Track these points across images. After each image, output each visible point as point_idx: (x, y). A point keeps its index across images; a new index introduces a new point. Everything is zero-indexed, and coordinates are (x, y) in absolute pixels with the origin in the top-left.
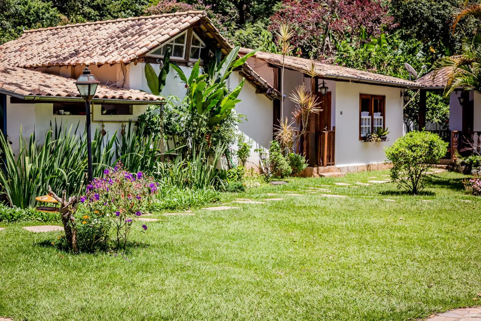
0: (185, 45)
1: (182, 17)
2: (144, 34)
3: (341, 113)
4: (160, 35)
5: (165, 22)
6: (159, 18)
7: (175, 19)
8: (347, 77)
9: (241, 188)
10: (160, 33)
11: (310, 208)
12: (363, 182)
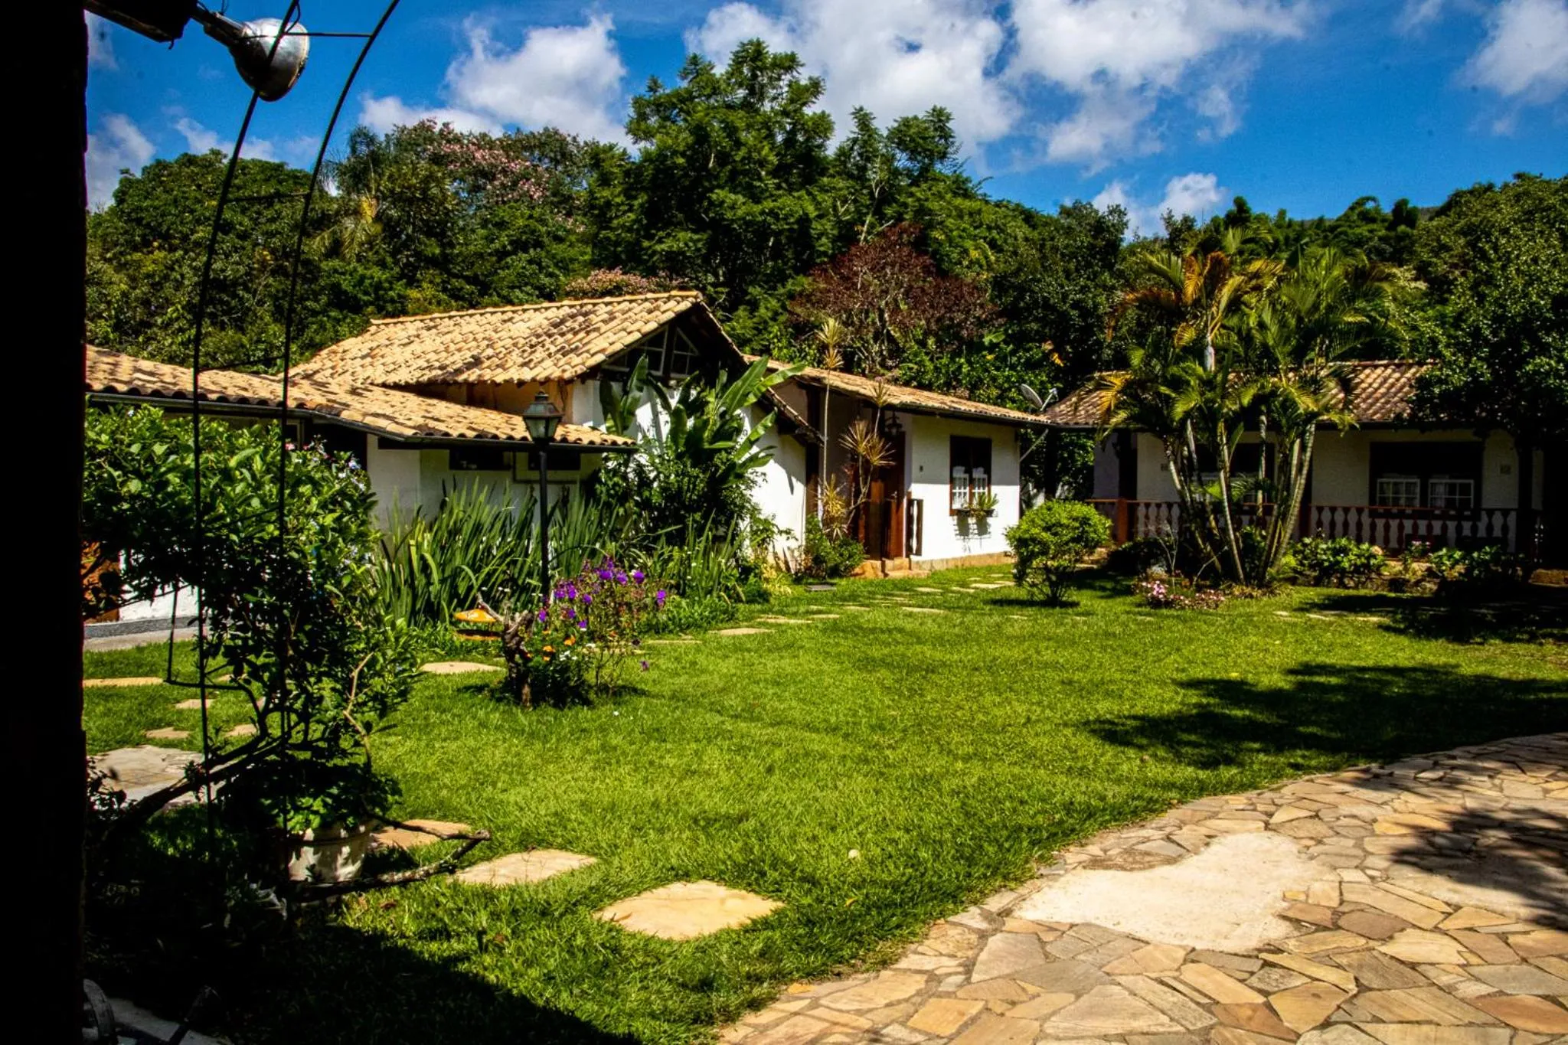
0: (663, 351)
1: (659, 302)
2: (595, 330)
3: (921, 468)
4: (624, 333)
5: (630, 310)
6: (619, 303)
7: (647, 305)
8: (933, 408)
9: (762, 596)
10: (624, 330)
11: (890, 631)
12: (962, 586)
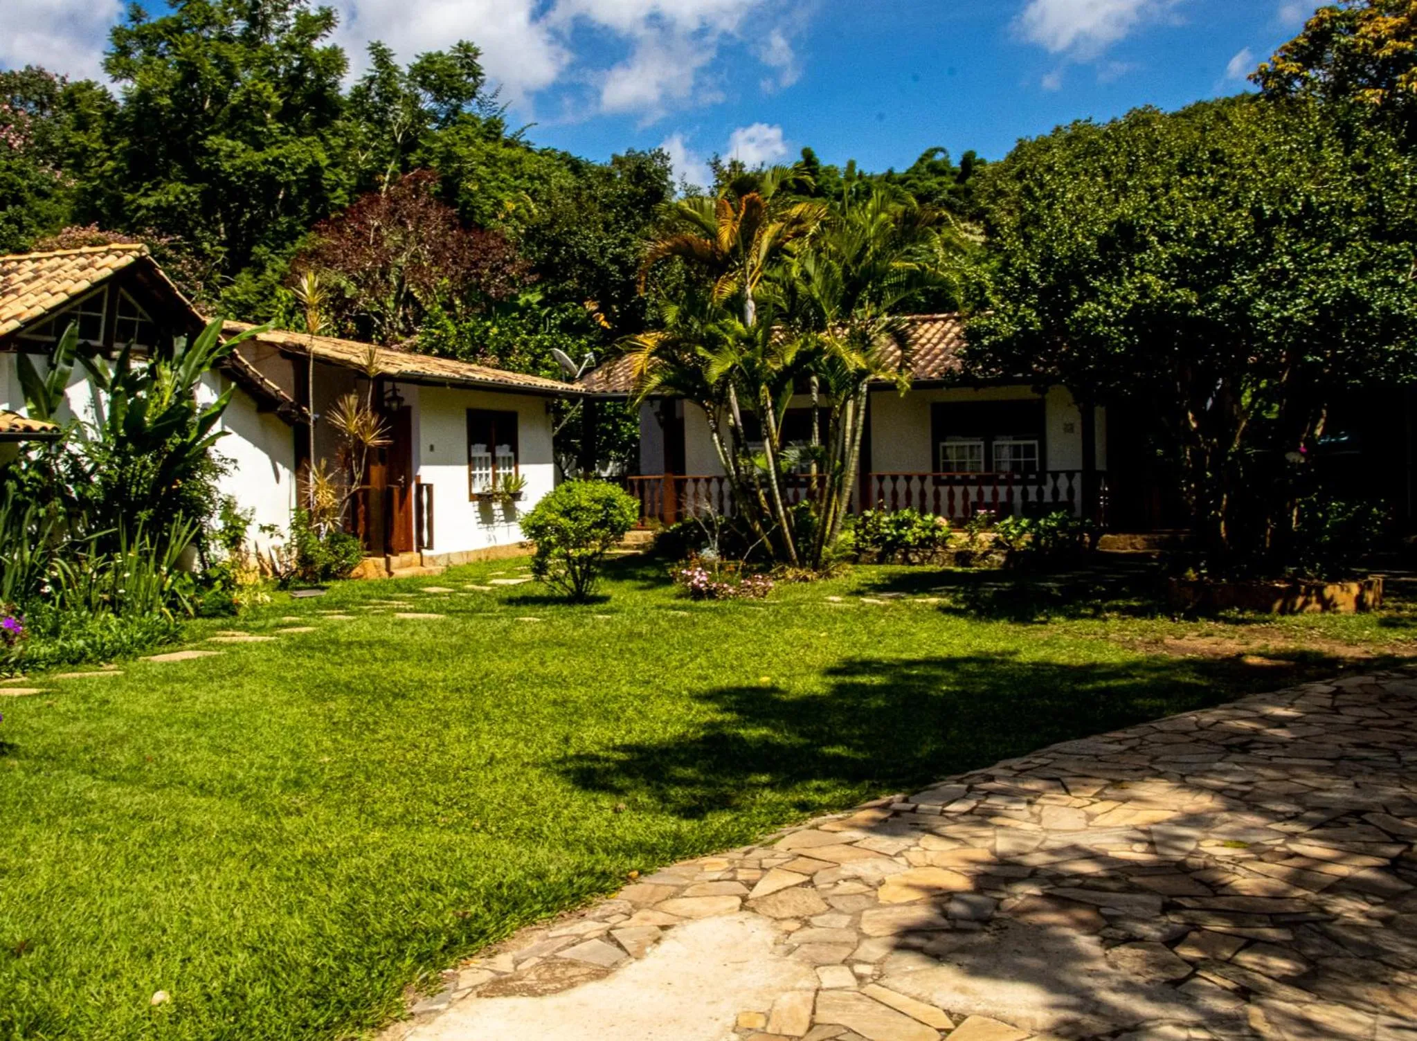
0: (103, 316)
1: (96, 257)
2: (14, 291)
3: (432, 448)
4: (47, 295)
5: (60, 266)
6: (49, 259)
7: (82, 261)
8: (440, 377)
9: (230, 609)
10: (48, 291)
11: (370, 644)
12: (479, 584)
